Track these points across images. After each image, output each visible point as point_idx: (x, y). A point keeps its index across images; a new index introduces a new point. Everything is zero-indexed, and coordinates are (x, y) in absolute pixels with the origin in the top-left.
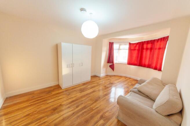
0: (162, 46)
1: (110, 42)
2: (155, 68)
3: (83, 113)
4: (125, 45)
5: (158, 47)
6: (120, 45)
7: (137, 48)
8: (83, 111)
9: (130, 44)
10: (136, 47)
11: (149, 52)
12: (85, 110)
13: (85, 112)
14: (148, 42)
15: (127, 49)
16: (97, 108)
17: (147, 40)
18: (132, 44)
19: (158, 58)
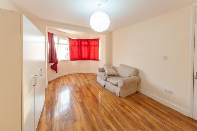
0: (96, 44)
1: (49, 32)
2: (95, 59)
3: (119, 120)
4: (65, 39)
5: (93, 44)
6: (59, 39)
7: (77, 44)
8: (116, 120)
9: (70, 39)
10: (75, 42)
11: (86, 48)
12: (115, 118)
13: (117, 119)
14: (85, 40)
15: (67, 44)
16: (112, 107)
17: (84, 38)
18: (72, 39)
19: (94, 53)
